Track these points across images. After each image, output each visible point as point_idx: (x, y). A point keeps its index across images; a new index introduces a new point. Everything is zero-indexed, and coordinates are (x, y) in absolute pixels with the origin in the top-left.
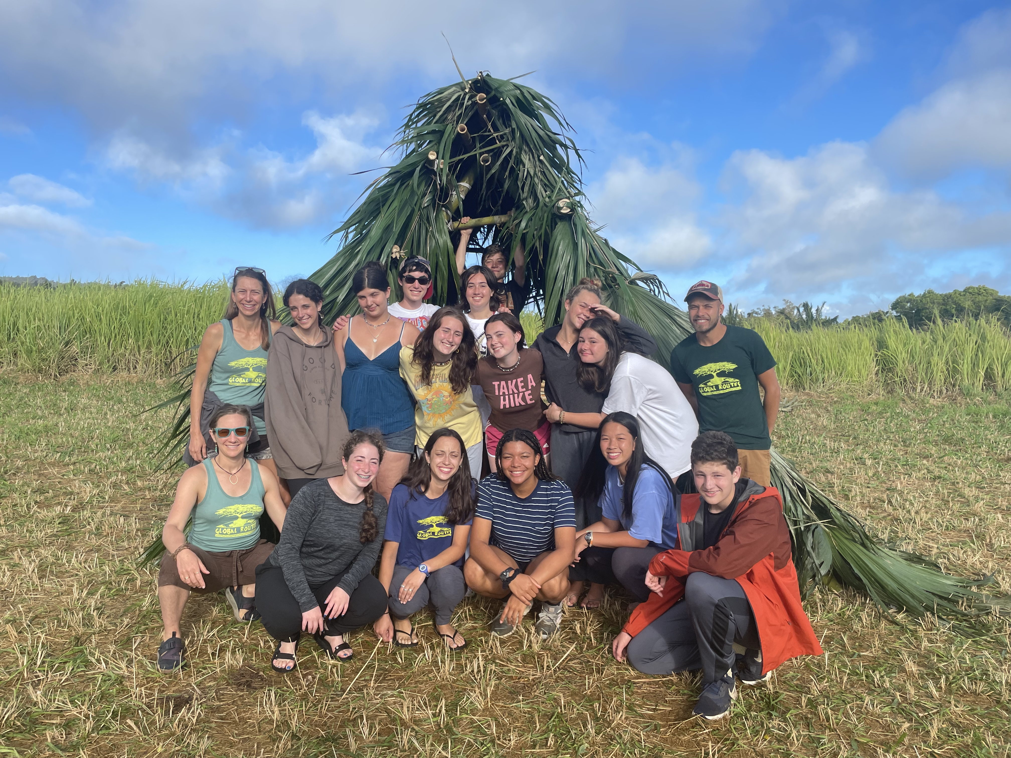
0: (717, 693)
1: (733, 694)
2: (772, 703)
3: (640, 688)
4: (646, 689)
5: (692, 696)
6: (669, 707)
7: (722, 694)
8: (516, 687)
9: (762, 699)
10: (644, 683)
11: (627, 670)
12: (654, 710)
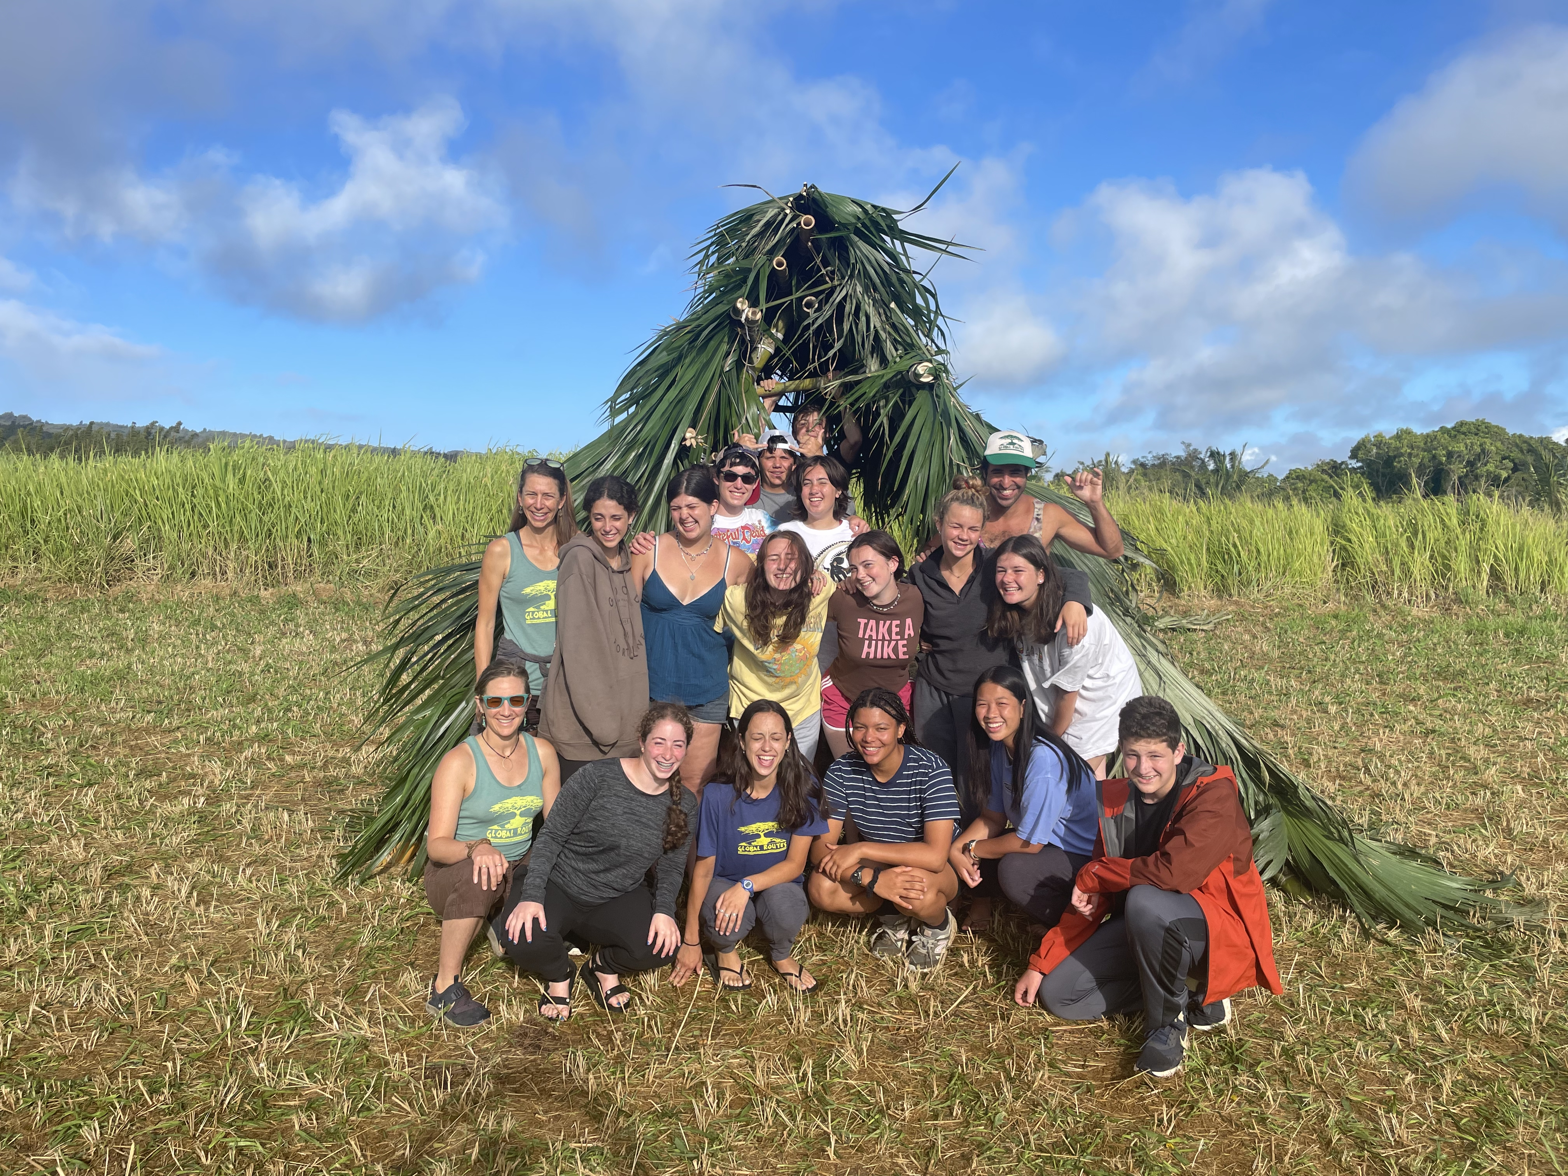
0: (1165, 1043)
1: (1185, 1044)
2: (1236, 1053)
3: (1060, 1038)
4: (1067, 1039)
5: (1131, 1047)
6: (1102, 1061)
7: (1172, 1043)
8: (896, 1041)
9: (1223, 1049)
10: (1065, 1031)
11: (1040, 1014)
12: (1083, 1066)
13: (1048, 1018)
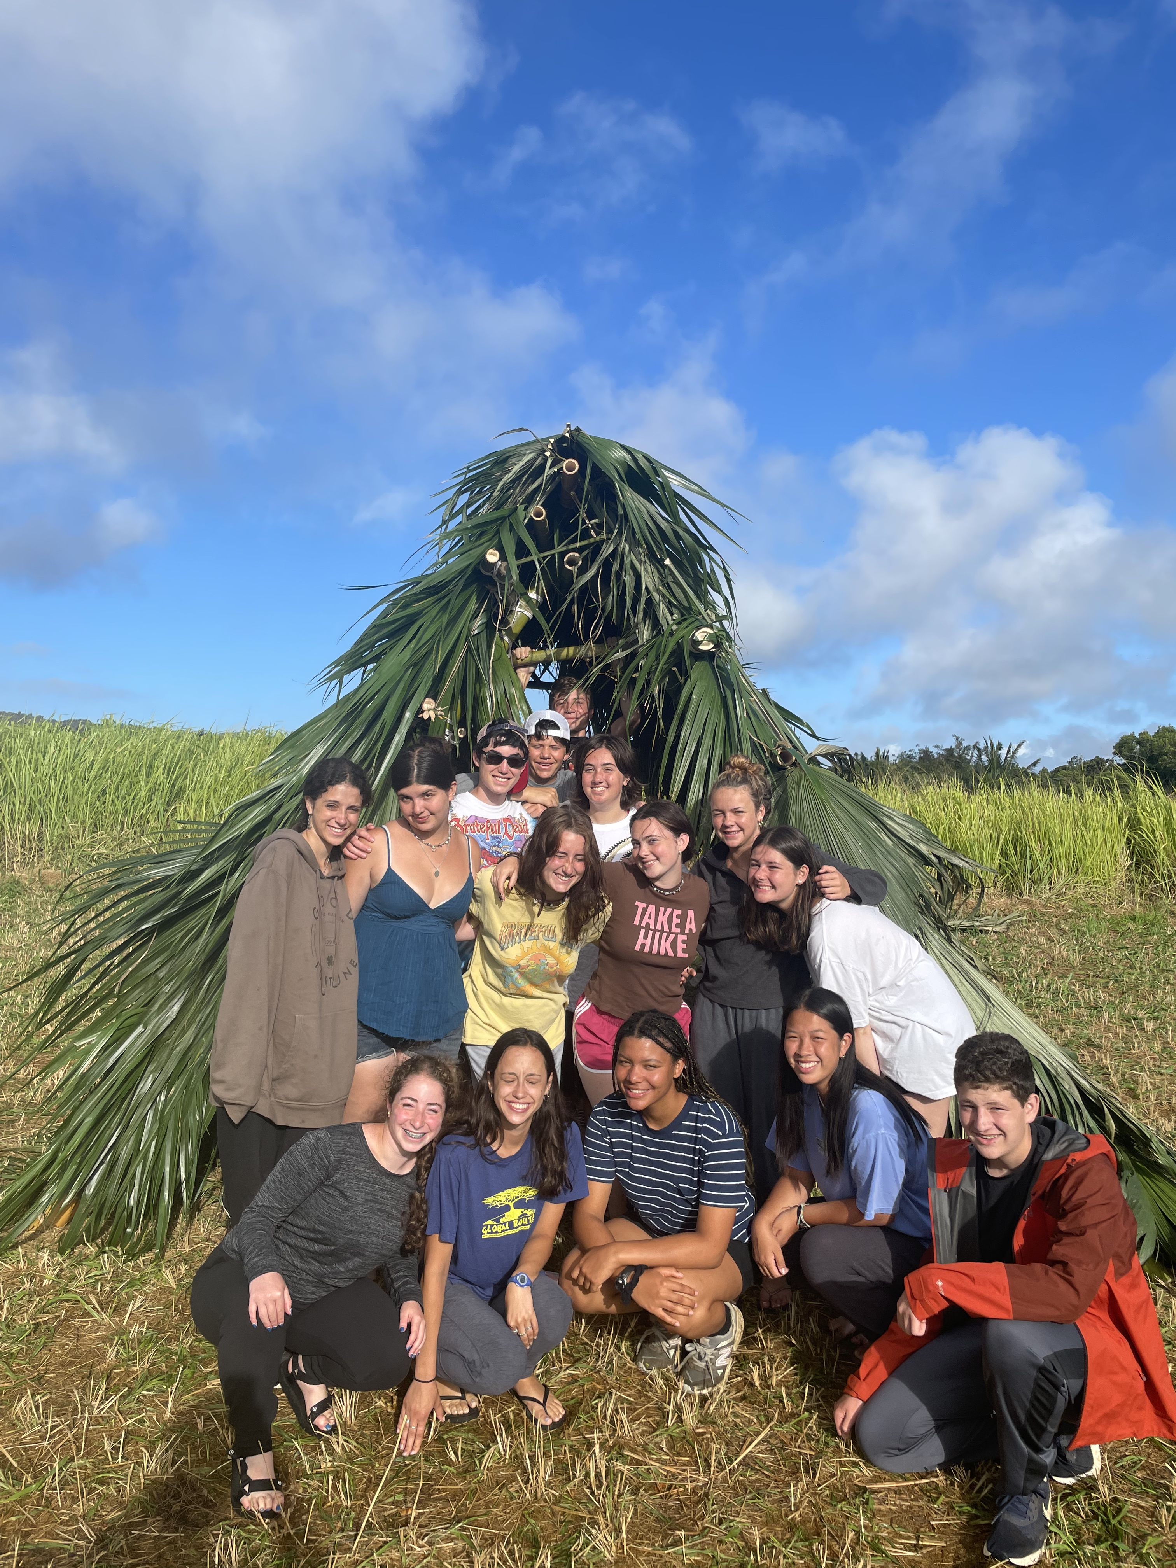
0: (1024, 1515)
1: (1048, 1513)
2: (1114, 1522)
3: (882, 1502)
4: (893, 1503)
5: (977, 1517)
6: (940, 1539)
7: (1033, 1515)
8: (667, 1509)
9: (1095, 1516)
10: (889, 1489)
11: (856, 1465)
12: (916, 1548)
13: (866, 1471)
